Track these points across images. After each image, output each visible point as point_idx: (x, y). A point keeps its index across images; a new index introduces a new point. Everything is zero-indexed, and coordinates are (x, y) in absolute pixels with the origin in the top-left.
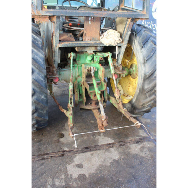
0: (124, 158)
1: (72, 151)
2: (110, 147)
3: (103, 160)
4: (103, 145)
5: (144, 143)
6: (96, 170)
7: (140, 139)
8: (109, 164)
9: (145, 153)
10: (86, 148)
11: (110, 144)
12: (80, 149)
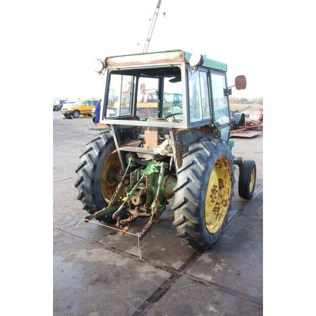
0: (124, 269)
1: (102, 244)
2: (130, 257)
3: (109, 259)
4: (127, 253)
5: (162, 271)
6: (93, 262)
7: (165, 267)
8: (106, 264)
9: (146, 276)
10: (113, 248)
11: (134, 255)
12: (108, 247)
